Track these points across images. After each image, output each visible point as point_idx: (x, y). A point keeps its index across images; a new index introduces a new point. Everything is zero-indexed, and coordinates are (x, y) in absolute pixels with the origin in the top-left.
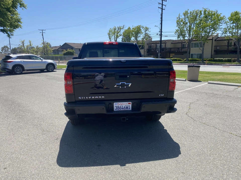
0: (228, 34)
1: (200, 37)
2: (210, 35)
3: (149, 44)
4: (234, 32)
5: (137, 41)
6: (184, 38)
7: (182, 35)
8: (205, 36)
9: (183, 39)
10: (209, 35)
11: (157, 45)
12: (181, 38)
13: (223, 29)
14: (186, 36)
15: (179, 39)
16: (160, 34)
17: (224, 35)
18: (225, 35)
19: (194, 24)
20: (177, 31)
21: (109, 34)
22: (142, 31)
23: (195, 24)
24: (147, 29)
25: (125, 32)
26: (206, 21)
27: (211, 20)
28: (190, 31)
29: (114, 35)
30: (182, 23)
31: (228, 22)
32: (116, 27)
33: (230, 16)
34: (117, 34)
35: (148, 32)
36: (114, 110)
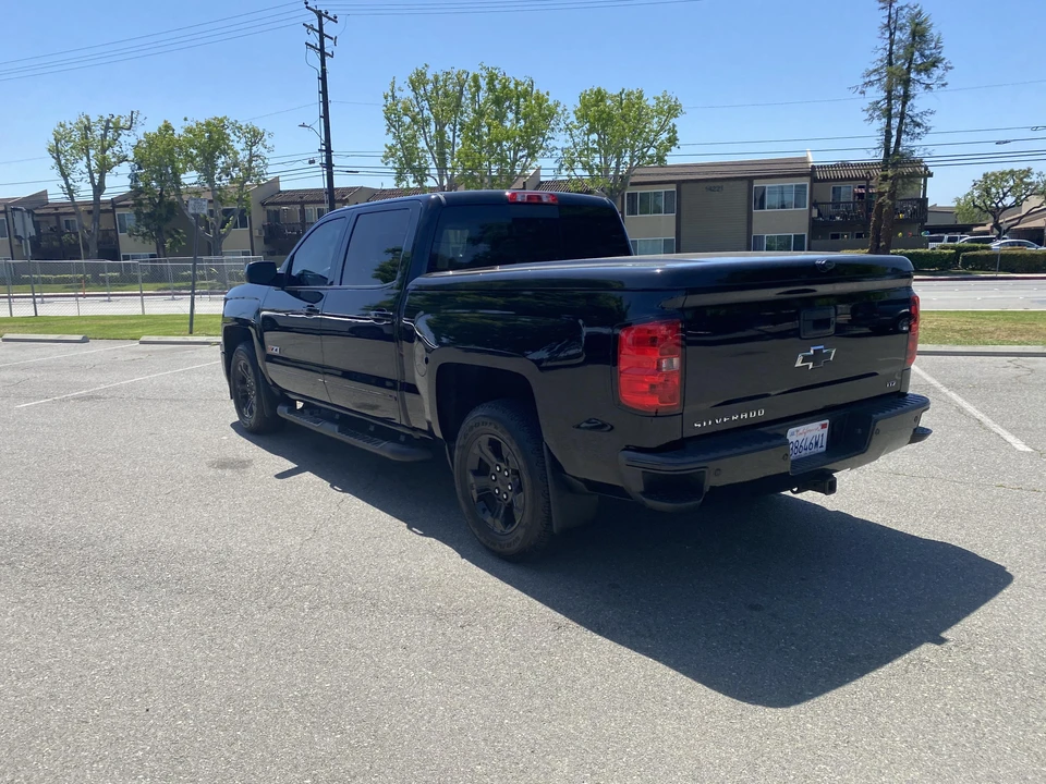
0: (579, 172)
1: (482, 181)
2: (518, 171)
3: (268, 204)
4: (597, 166)
5: (213, 190)
6: (421, 182)
7: (413, 170)
8: (500, 176)
9: (416, 185)
10: (513, 172)
11: (307, 207)
12: (410, 182)
13: (560, 153)
14: (429, 175)
15: (404, 185)
16: (324, 162)
17: (567, 173)
18: (568, 176)
19: (455, 126)
20: (390, 149)
21: (56, 153)
22: (235, 144)
23: (458, 127)
24: (255, 137)
25: (151, 141)
26: (501, 117)
27: (517, 113)
28: (442, 154)
29: (85, 159)
30: (407, 120)
31: (575, 127)
32: (94, 119)
33: (579, 106)
34: (104, 151)
35: (262, 150)
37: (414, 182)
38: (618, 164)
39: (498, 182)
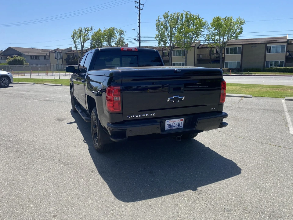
0: (211, 41)
1: (182, 44)
2: (193, 41)
4: (217, 40)
6: (165, 44)
7: (163, 41)
8: (187, 43)
9: (164, 45)
10: (191, 41)
12: (162, 45)
13: (205, 36)
14: (167, 43)
15: (160, 45)
16: (138, 39)
17: (207, 42)
18: (208, 42)
19: (175, 28)
20: (157, 35)
21: (73, 37)
22: (116, 34)
23: (176, 29)
24: (121, 32)
25: (96, 34)
26: (189, 26)
27: (193, 24)
28: (171, 36)
29: (80, 39)
30: (162, 27)
31: (210, 28)
32: (83, 28)
33: (212, 22)
34: (84, 37)
35: (123, 36)
36: (166, 129)
37: (163, 44)
38: (223, 39)
39: (186, 44)
